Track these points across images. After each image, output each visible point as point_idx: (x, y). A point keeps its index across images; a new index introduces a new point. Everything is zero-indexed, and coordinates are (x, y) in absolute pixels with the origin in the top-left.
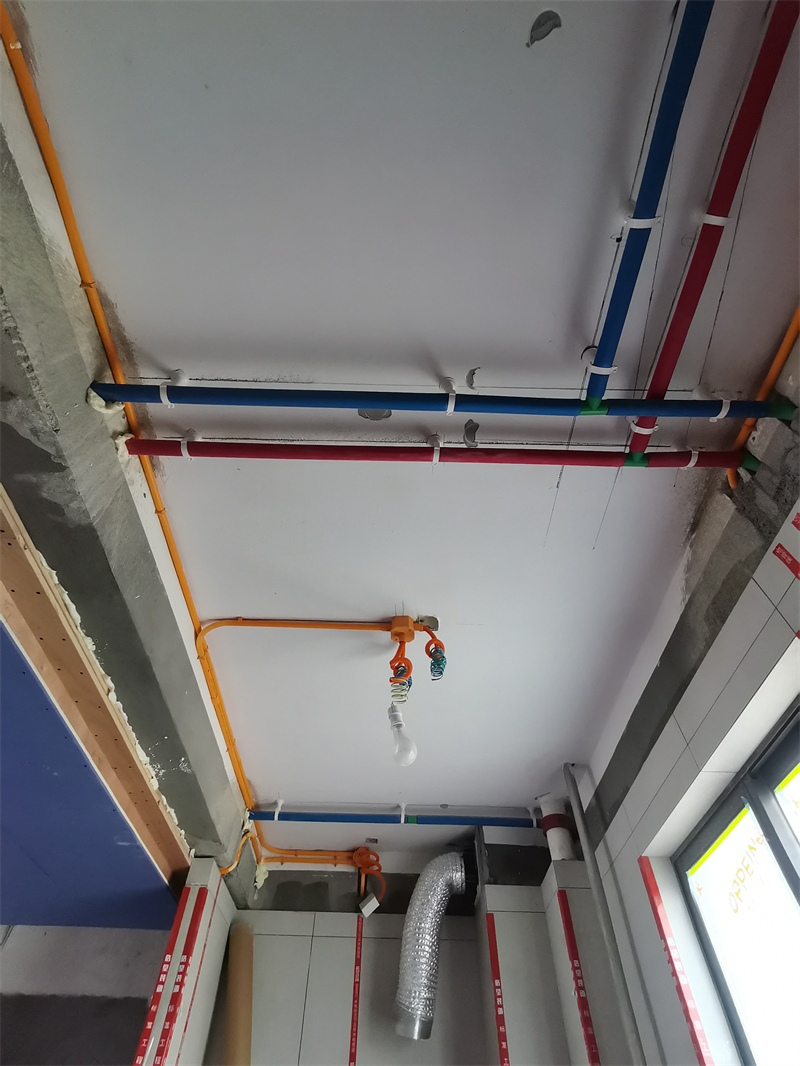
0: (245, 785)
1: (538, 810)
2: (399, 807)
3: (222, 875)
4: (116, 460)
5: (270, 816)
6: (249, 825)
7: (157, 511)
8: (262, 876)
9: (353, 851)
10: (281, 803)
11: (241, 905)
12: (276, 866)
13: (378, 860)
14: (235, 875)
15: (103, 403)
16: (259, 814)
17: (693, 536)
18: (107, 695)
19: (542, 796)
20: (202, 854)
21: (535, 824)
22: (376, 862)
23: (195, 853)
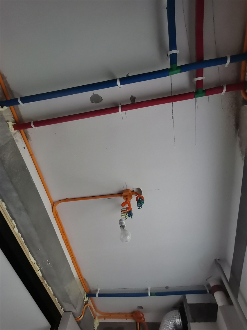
0: (83, 281)
1: (208, 286)
2: (147, 289)
4: (9, 131)
5: (95, 296)
6: (87, 299)
7: (30, 155)
8: (96, 324)
9: (133, 313)
12: (102, 320)
13: (143, 315)
14: (82, 322)
15: (1, 107)
16: (91, 294)
17: (238, 131)
18: (14, 229)
19: (209, 278)
20: (67, 311)
21: (208, 291)
22: (143, 317)
23: (64, 310)
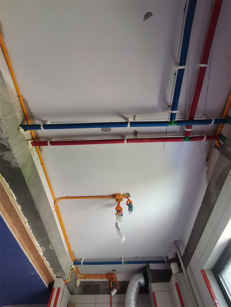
3: (65, 283)
4: (28, 148)
5: (80, 263)
6: (73, 266)
7: (41, 164)
8: (78, 282)
9: (108, 274)
10: (83, 259)
11: (72, 293)
12: (83, 280)
15: (24, 130)
16: (77, 263)
17: (207, 163)
19: (168, 252)
20: (58, 276)
21: (166, 262)
22: (115, 277)
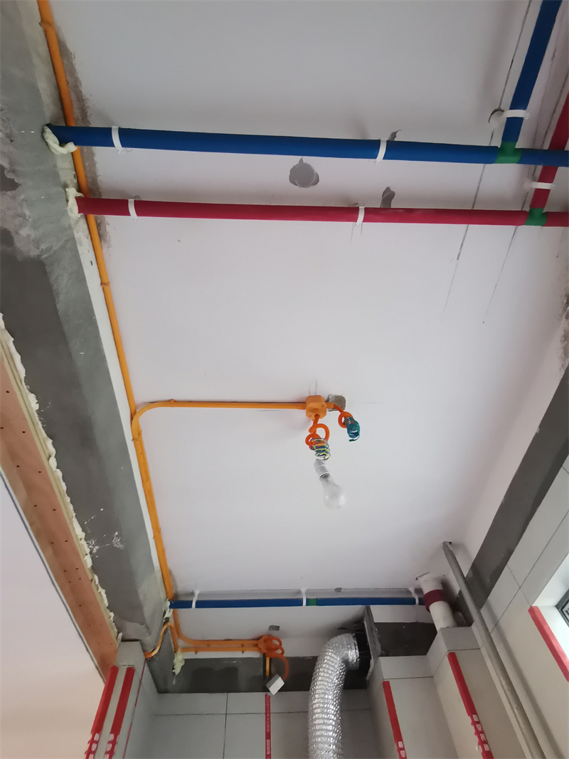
0: (167, 576)
1: (419, 591)
2: (301, 592)
3: (146, 659)
5: (188, 604)
6: (169, 614)
7: (102, 284)
8: (179, 662)
9: (258, 639)
10: (197, 592)
11: (162, 689)
12: (191, 655)
13: (281, 644)
14: (157, 659)
15: (58, 141)
16: (179, 603)
18: (48, 459)
19: (422, 576)
20: (128, 637)
21: (417, 601)
22: (280, 647)
23: (122, 637)
